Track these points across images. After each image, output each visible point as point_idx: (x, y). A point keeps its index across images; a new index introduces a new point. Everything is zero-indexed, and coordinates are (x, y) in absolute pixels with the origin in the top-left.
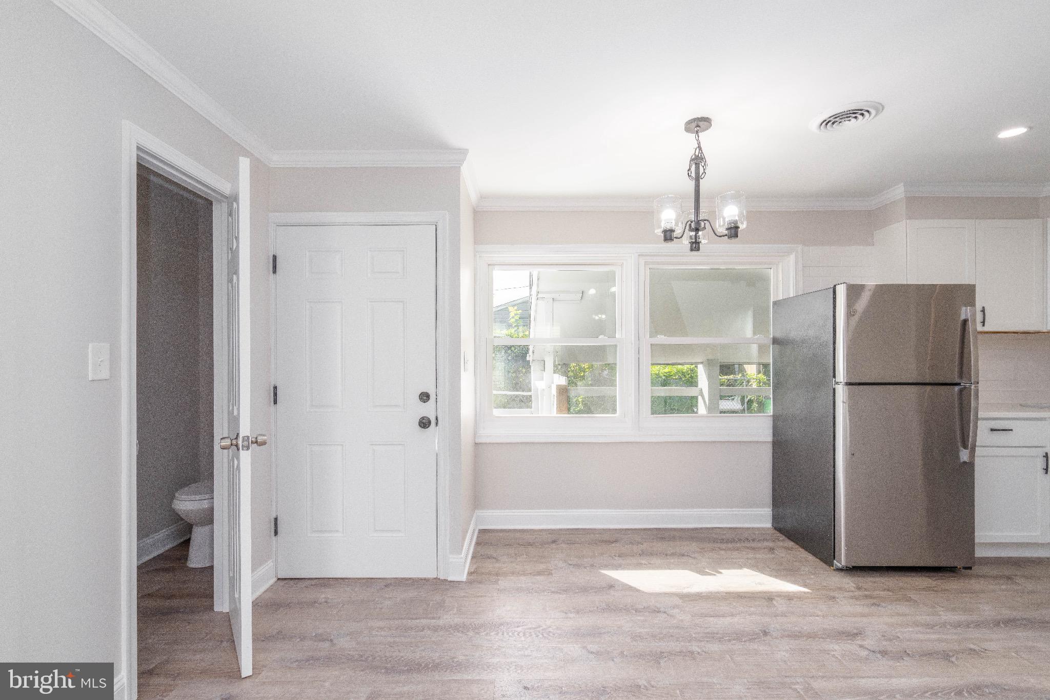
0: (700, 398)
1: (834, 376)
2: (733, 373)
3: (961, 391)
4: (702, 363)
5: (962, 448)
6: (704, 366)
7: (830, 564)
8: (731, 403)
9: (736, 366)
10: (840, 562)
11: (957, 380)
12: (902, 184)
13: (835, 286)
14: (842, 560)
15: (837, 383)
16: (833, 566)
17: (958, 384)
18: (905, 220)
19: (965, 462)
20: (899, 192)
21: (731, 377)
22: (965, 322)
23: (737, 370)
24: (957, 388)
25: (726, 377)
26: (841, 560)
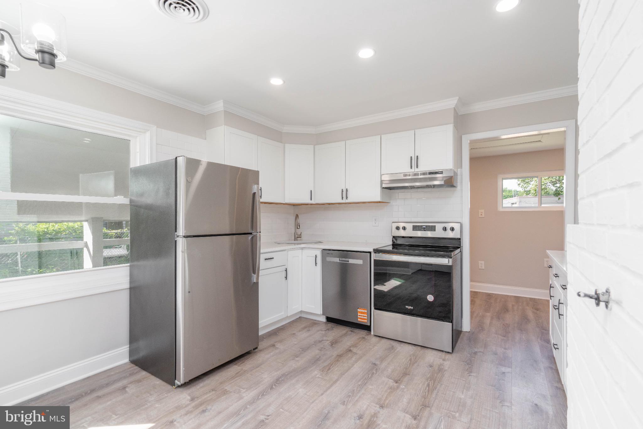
0: (85, 250)
1: (176, 231)
2: (121, 228)
3: (252, 238)
4: (86, 221)
5: (253, 274)
6: (89, 224)
7: (173, 384)
8: (118, 250)
9: (124, 223)
10: (179, 381)
11: (250, 231)
12: (222, 101)
13: (176, 158)
14: (181, 378)
15: (178, 236)
16: (175, 386)
17: (251, 234)
18: (223, 126)
19: (254, 283)
20: (219, 106)
21: (119, 231)
22: (254, 194)
23: (124, 225)
24: (250, 237)
25: (114, 231)
26: (180, 380)
